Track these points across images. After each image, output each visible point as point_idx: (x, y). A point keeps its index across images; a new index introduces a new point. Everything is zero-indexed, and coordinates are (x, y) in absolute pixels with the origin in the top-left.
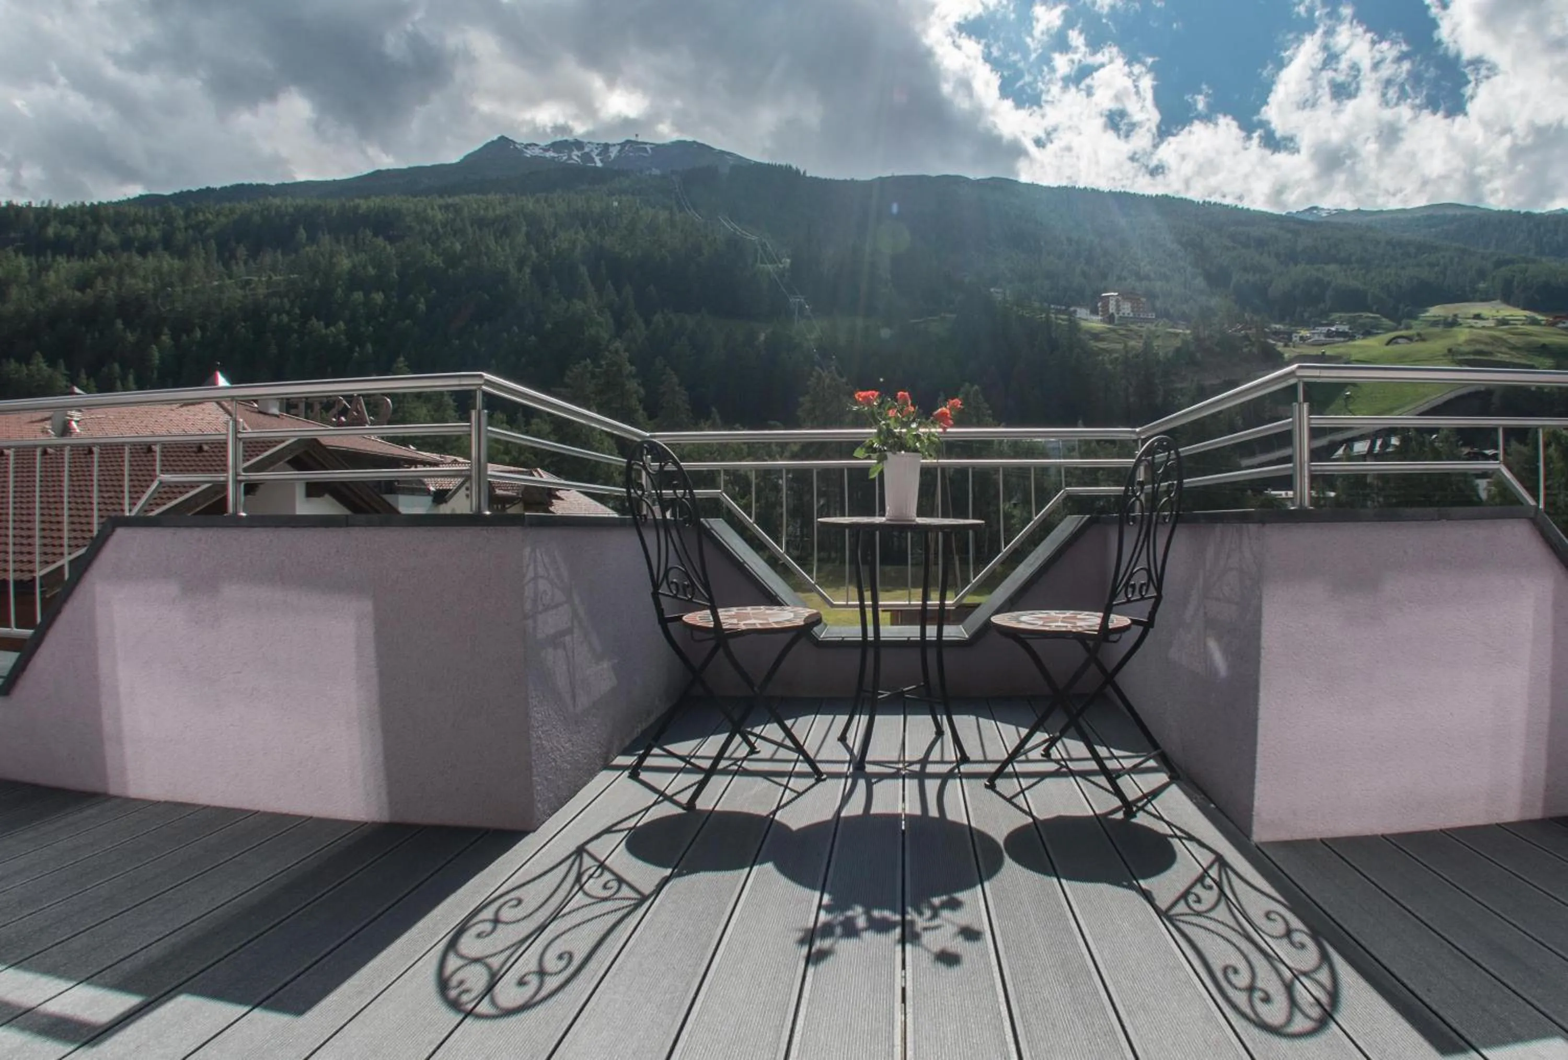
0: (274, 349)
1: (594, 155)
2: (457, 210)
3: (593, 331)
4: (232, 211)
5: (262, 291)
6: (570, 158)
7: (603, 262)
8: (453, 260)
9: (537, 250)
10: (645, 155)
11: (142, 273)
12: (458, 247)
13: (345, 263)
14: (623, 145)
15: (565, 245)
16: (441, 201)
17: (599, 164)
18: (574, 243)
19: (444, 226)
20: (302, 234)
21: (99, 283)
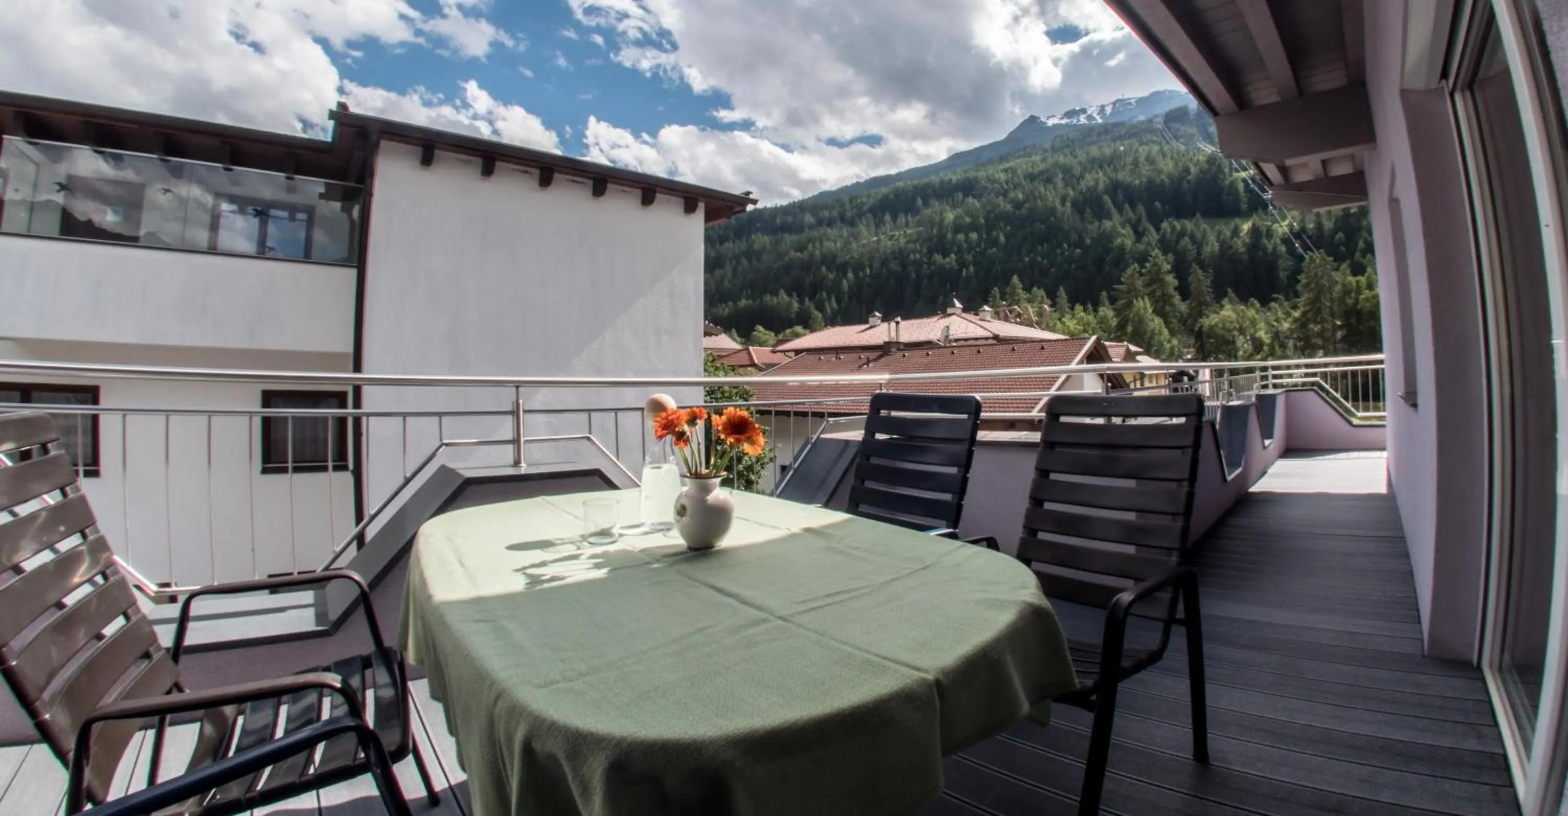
0: (913, 275)
1: (1095, 115)
2: (1013, 171)
3: (1119, 241)
4: (876, 194)
5: (902, 241)
6: (1079, 121)
7: (1119, 191)
8: (1018, 205)
9: (1074, 189)
10: (1131, 107)
11: (832, 238)
12: (1020, 196)
13: (950, 216)
14: (1114, 104)
15: (1092, 183)
16: (1002, 167)
17: (1100, 121)
18: (1097, 181)
19: (1007, 182)
20: (919, 201)
21: (810, 246)
